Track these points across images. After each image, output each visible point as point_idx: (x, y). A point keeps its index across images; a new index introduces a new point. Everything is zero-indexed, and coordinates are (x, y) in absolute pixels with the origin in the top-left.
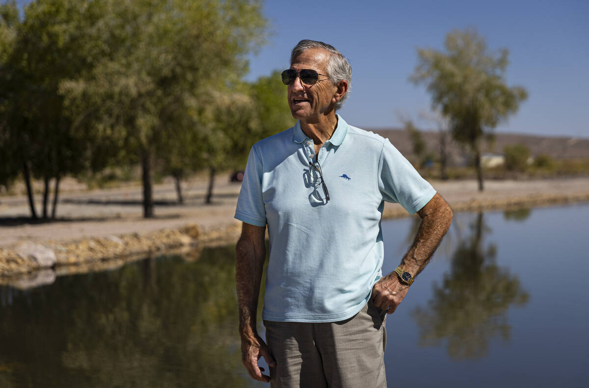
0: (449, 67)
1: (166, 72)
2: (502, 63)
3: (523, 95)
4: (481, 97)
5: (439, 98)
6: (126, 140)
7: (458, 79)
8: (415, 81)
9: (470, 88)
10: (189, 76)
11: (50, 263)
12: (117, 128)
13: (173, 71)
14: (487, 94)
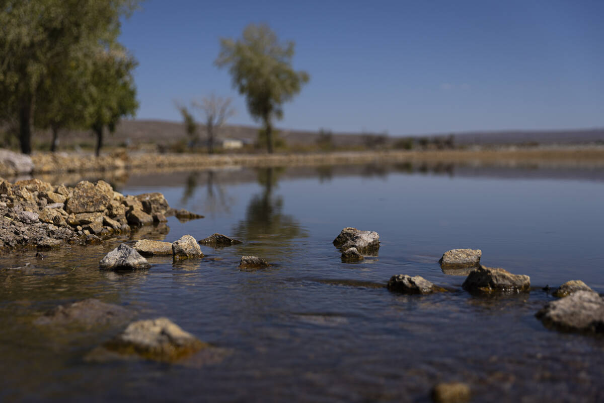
0: (249, 54)
1: (56, 24)
2: (289, 52)
3: (306, 78)
4: (273, 78)
5: (238, 79)
6: (17, 85)
7: (256, 64)
8: (220, 64)
9: (266, 70)
10: (75, 30)
11: (28, 169)
12: (9, 74)
13: (62, 23)
14: (277, 76)
